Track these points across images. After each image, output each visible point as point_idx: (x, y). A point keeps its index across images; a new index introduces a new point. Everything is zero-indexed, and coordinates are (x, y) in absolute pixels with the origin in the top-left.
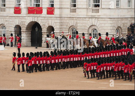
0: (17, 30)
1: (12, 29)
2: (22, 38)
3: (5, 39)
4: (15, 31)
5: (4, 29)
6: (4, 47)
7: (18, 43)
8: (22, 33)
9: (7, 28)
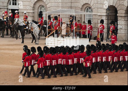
0: (110, 14)
1: (103, 13)
2: (119, 27)
3: (91, 28)
4: (107, 16)
5: (90, 12)
6: (89, 41)
7: (112, 35)
8: (119, 18)
9: (94, 10)
